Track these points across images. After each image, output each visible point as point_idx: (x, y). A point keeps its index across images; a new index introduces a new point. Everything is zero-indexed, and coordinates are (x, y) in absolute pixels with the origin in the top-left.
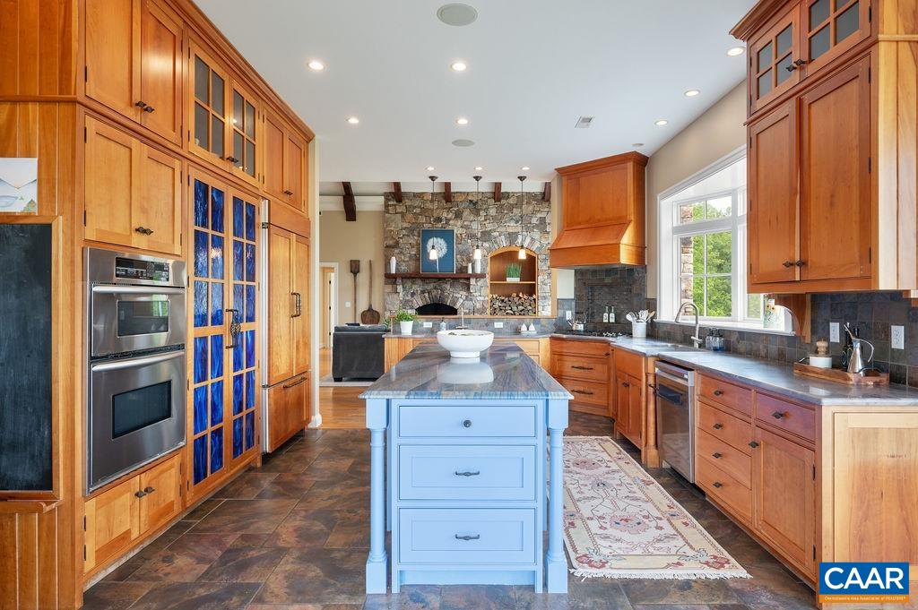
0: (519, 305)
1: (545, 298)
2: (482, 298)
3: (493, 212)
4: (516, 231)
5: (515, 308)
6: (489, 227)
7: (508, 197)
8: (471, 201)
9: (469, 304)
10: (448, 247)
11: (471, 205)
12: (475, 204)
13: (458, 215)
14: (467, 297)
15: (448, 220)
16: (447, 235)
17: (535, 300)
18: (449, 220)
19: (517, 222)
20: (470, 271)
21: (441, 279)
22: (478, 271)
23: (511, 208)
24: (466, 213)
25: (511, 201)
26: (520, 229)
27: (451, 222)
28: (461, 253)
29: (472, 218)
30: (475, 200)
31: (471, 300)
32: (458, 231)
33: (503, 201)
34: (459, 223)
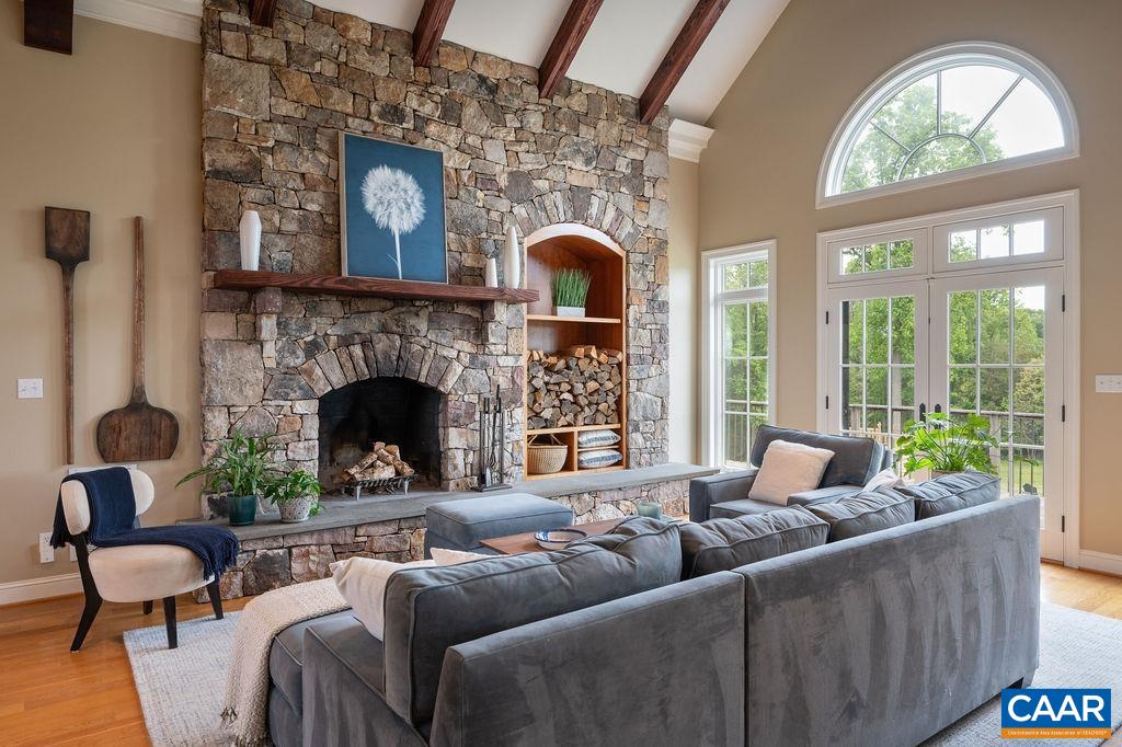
0: (591, 378)
1: (642, 359)
2: (510, 361)
3: (534, 121)
4: (584, 183)
5: (579, 388)
6: (529, 162)
7: (569, 94)
8: (483, 80)
9: (477, 378)
10: (426, 203)
11: (483, 92)
12: (493, 90)
13: (451, 113)
14: (473, 357)
15: (422, 122)
16: (425, 168)
17: (619, 365)
18: (427, 120)
19: (588, 162)
20: (493, 282)
21: (401, 301)
22: (515, 281)
23: (577, 120)
24: (471, 110)
25: (577, 103)
26: (591, 180)
27: (432, 129)
28: (458, 227)
29: (485, 127)
30: (493, 75)
31: (485, 366)
32: (452, 161)
33: (558, 101)
34: (453, 137)
